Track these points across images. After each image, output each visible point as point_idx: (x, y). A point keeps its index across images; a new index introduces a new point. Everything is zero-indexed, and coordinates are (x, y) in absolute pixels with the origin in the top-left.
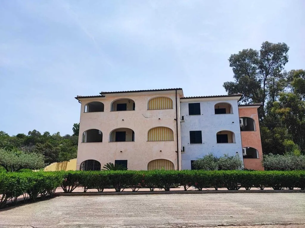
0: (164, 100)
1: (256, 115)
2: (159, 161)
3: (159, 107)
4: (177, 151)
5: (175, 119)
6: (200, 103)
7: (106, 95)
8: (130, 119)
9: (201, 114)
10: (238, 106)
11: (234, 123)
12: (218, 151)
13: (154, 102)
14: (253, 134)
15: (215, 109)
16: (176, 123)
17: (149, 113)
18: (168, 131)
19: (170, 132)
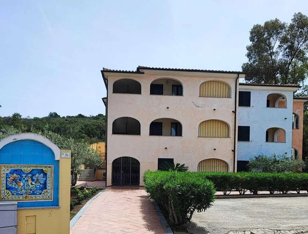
0: (220, 85)
1: (301, 110)
2: (212, 161)
3: (212, 94)
4: (233, 149)
5: (233, 111)
6: (250, 92)
7: (145, 71)
8: (176, 107)
9: (251, 106)
10: (294, 99)
11: (286, 120)
12: (267, 151)
13: (206, 86)
14: (295, 132)
15: (267, 100)
16: (234, 117)
17: (201, 101)
18: (222, 125)
19: (224, 127)
